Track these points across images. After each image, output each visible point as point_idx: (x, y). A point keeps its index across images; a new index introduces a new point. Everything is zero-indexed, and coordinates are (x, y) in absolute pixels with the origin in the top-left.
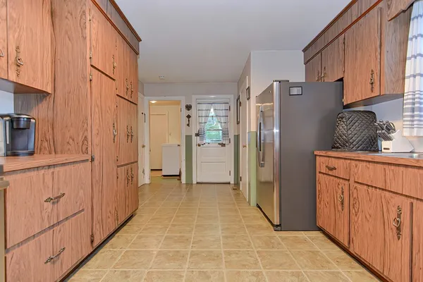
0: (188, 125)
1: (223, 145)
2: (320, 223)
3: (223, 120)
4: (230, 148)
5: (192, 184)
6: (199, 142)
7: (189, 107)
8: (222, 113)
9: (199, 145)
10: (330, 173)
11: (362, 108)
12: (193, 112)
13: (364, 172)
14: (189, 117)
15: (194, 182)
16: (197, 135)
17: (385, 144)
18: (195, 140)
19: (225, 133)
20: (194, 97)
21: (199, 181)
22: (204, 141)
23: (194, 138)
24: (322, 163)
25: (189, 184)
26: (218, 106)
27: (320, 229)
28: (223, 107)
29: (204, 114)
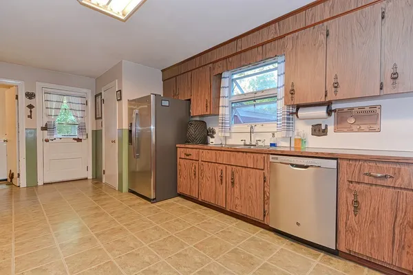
0: (30, 117)
1: (79, 140)
2: (180, 190)
3: (79, 114)
4: (88, 144)
5: (37, 186)
6: (48, 137)
7: (30, 96)
8: (80, 107)
9: (47, 141)
10: (187, 157)
12: (36, 102)
13: (206, 155)
14: (31, 107)
15: (40, 183)
16: (44, 129)
17: (211, 140)
18: (41, 135)
19: (82, 128)
20: (39, 85)
21: (46, 181)
22: (55, 136)
23: (40, 133)
24: (181, 152)
25: (32, 186)
26: (73, 99)
27: (180, 195)
28: (79, 100)
29: (54, 105)
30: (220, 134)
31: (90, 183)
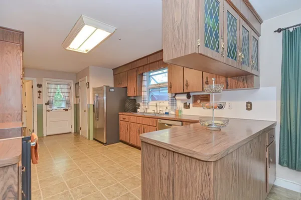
0: (39, 97)
1: (66, 110)
2: (121, 139)
3: (66, 95)
4: (71, 112)
5: (43, 137)
6: (49, 109)
7: (40, 86)
8: (66, 91)
9: (48, 111)
10: (124, 120)
11: (133, 98)
12: (43, 89)
14: (40, 92)
15: (45, 135)
16: (47, 104)
18: (45, 108)
19: (68, 103)
20: (44, 79)
21: (48, 134)
22: (53, 108)
23: (44, 106)
24: (121, 117)
25: (41, 137)
26: (62, 86)
27: (121, 141)
28: (66, 87)
29: (52, 90)
30: (142, 107)
31: (73, 135)
